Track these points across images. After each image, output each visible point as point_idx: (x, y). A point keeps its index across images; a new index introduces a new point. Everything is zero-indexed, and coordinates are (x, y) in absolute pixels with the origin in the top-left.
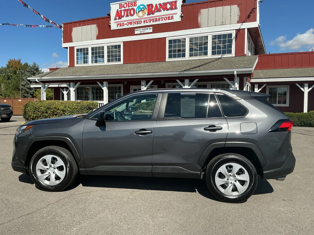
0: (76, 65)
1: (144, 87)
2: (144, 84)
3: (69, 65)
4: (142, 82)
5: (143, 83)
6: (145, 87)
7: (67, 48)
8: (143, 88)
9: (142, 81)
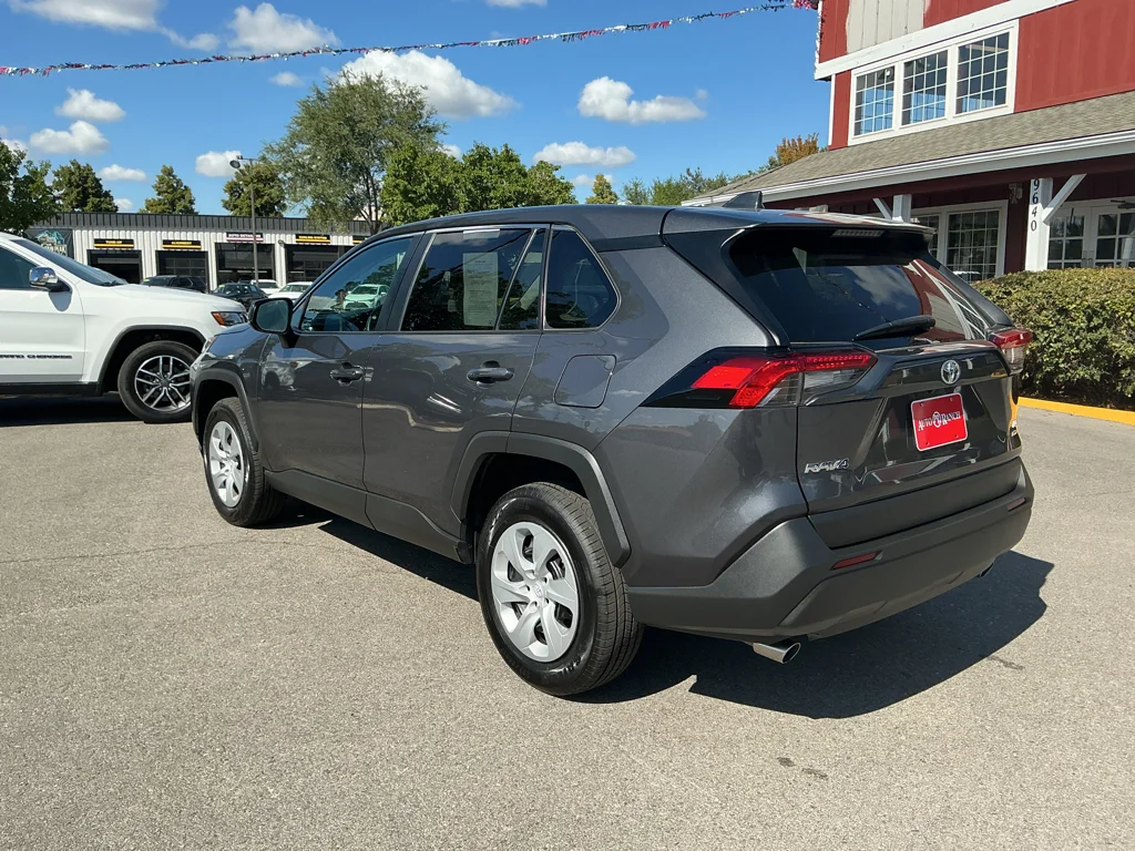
0: (852, 140)
1: (1039, 205)
2: (1039, 196)
3: (830, 143)
4: (1033, 187)
5: (1038, 188)
6: (1045, 206)
7: (828, 79)
8: (1034, 213)
9: (1033, 181)
